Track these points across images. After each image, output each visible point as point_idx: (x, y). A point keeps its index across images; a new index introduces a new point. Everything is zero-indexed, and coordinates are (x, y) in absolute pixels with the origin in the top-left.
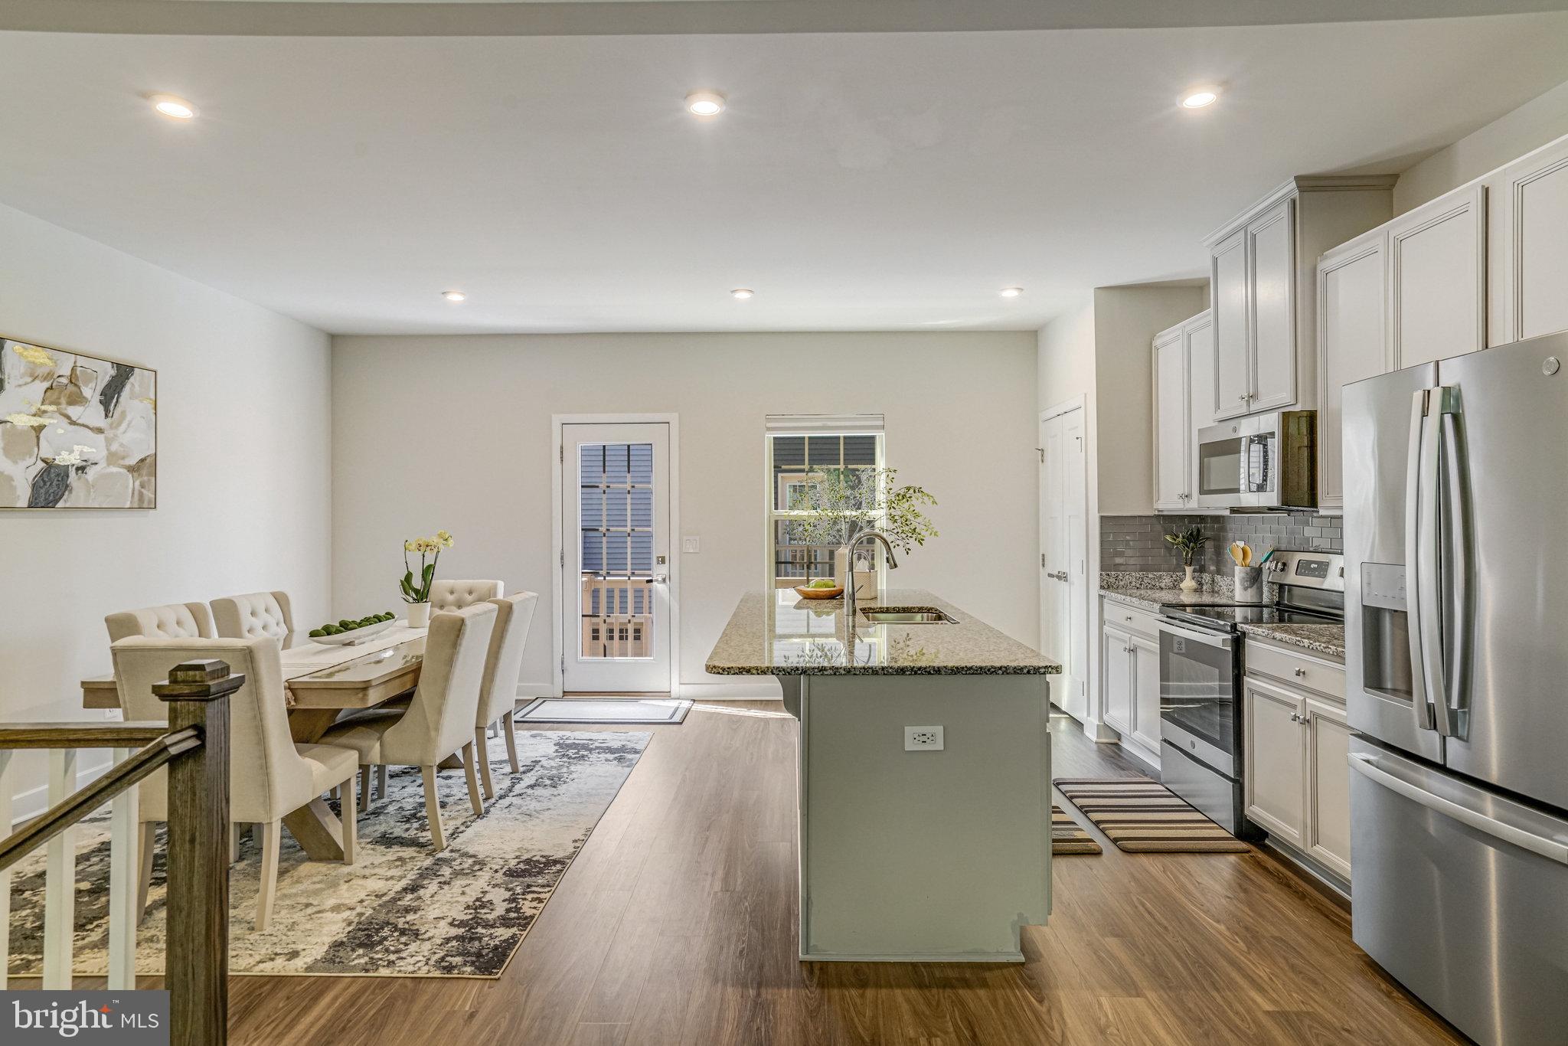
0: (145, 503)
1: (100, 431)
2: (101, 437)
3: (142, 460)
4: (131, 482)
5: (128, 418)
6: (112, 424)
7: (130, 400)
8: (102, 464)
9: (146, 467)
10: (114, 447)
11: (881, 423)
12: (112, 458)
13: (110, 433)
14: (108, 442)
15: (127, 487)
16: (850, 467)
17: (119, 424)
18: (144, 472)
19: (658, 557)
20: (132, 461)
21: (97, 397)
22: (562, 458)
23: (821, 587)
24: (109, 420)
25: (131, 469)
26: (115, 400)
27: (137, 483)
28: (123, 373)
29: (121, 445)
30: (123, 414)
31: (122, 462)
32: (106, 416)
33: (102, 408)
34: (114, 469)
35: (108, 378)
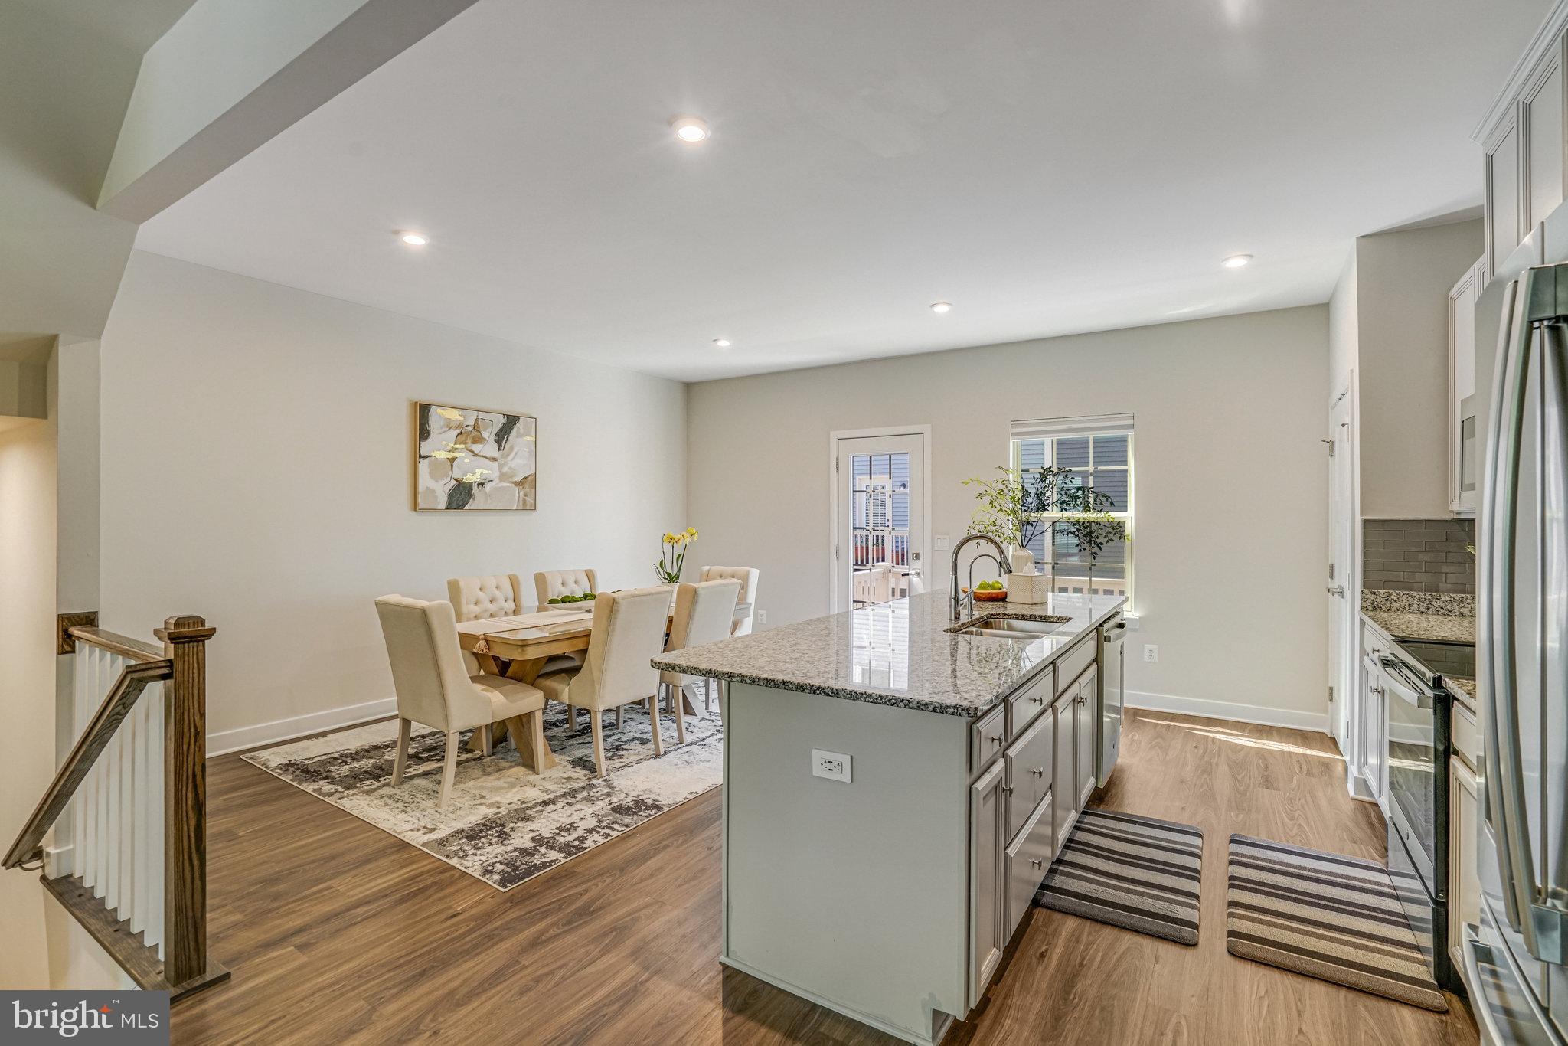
0: (528, 506)
1: (494, 459)
2: (495, 464)
3: (525, 478)
4: (516, 492)
5: (515, 450)
6: (502, 455)
7: (519, 440)
8: (496, 481)
9: (528, 483)
10: (505, 469)
11: (1130, 422)
12: (503, 477)
13: (502, 461)
14: (501, 467)
15: (514, 496)
16: (1100, 468)
17: (508, 455)
18: (527, 485)
19: (913, 554)
20: (518, 479)
21: (493, 438)
22: (838, 468)
23: (984, 588)
24: (501, 452)
25: (517, 484)
26: (505, 439)
27: (522, 493)
28: (511, 421)
29: (510, 468)
30: (512, 448)
31: (510, 479)
32: (499, 450)
33: (496, 444)
34: (505, 484)
35: (501, 425)
